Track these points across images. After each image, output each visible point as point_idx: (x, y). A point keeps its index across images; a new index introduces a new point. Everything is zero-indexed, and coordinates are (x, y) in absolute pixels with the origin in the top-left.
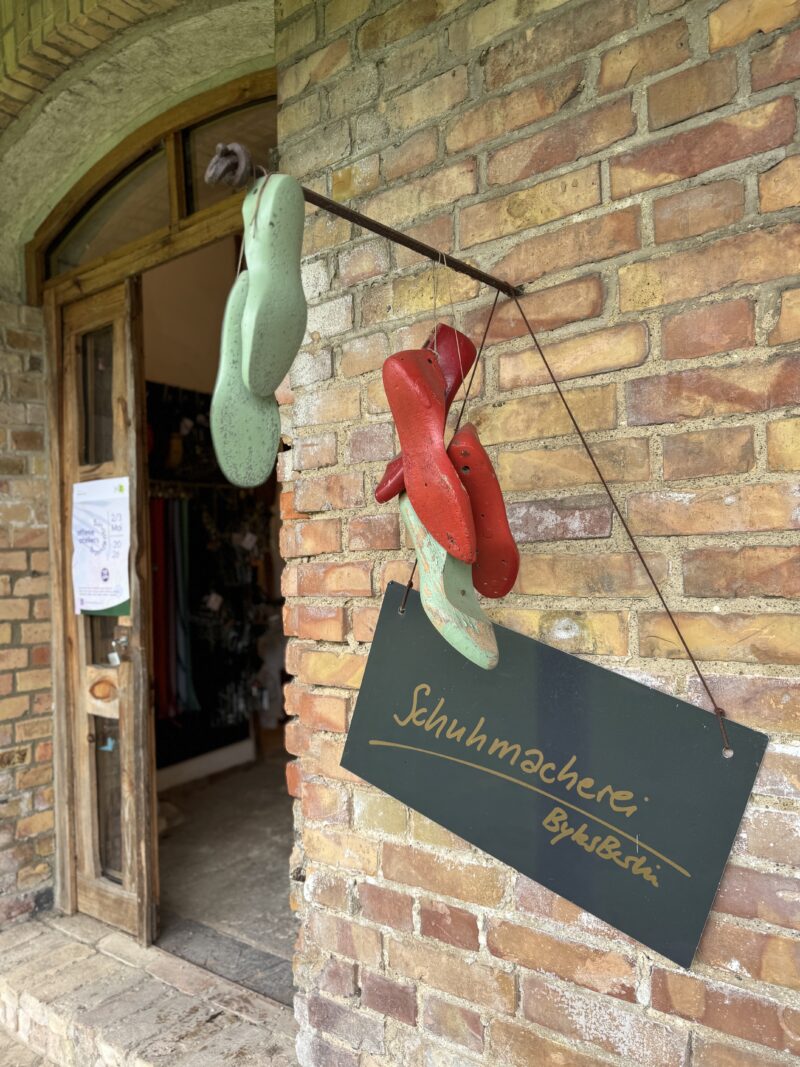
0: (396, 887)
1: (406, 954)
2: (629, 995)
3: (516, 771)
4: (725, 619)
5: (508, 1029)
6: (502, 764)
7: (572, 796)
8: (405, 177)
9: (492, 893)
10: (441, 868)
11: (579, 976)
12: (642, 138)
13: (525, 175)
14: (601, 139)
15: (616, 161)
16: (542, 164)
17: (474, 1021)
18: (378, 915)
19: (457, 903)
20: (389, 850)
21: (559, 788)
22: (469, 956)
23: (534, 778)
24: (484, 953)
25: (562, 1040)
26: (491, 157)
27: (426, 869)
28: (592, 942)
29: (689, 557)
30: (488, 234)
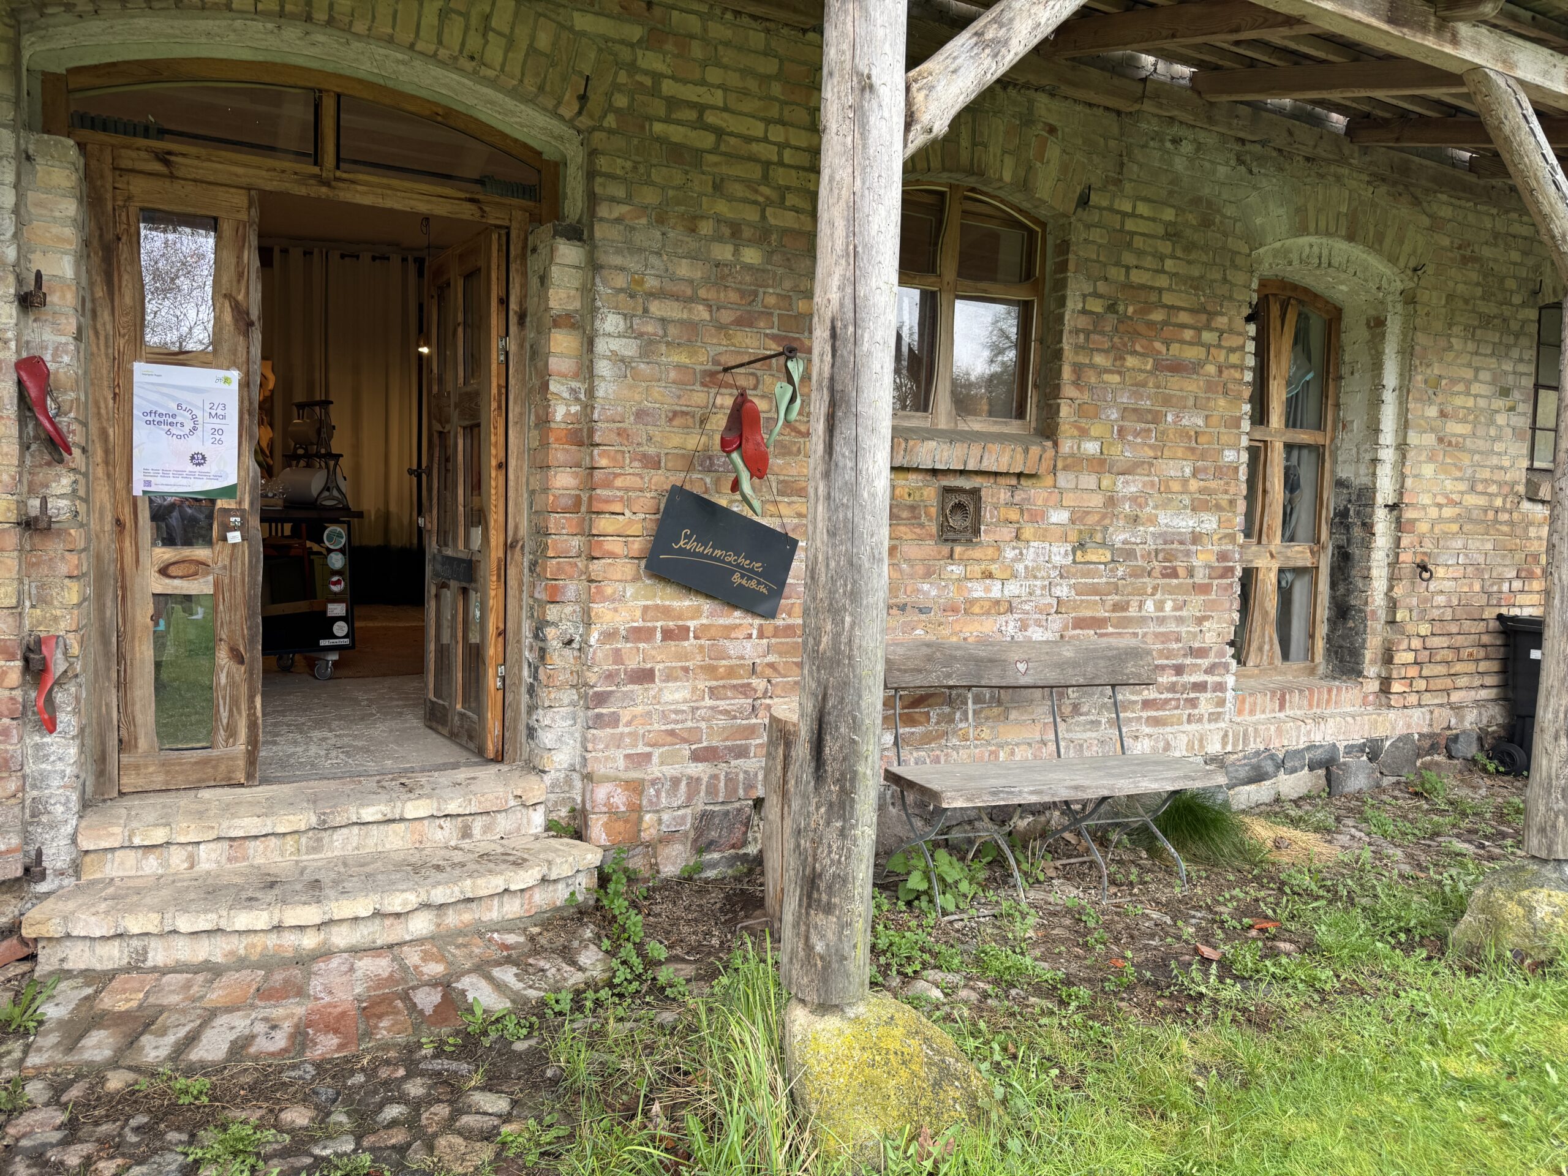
0: (649, 624)
1: (653, 653)
2: (750, 636)
3: (723, 561)
4: (789, 504)
5: (701, 667)
6: (718, 559)
7: (743, 568)
8: (676, 297)
9: (697, 613)
10: (674, 609)
11: (733, 635)
12: (775, 331)
13: (732, 323)
14: (762, 324)
15: (766, 335)
16: (739, 322)
17: (686, 670)
18: (639, 640)
19: (680, 623)
20: (646, 608)
21: (738, 566)
22: (686, 644)
23: (729, 563)
24: (692, 640)
25: (724, 662)
26: (718, 309)
27: (666, 612)
28: (738, 621)
29: (779, 482)
30: (715, 341)
